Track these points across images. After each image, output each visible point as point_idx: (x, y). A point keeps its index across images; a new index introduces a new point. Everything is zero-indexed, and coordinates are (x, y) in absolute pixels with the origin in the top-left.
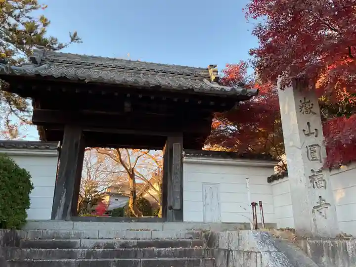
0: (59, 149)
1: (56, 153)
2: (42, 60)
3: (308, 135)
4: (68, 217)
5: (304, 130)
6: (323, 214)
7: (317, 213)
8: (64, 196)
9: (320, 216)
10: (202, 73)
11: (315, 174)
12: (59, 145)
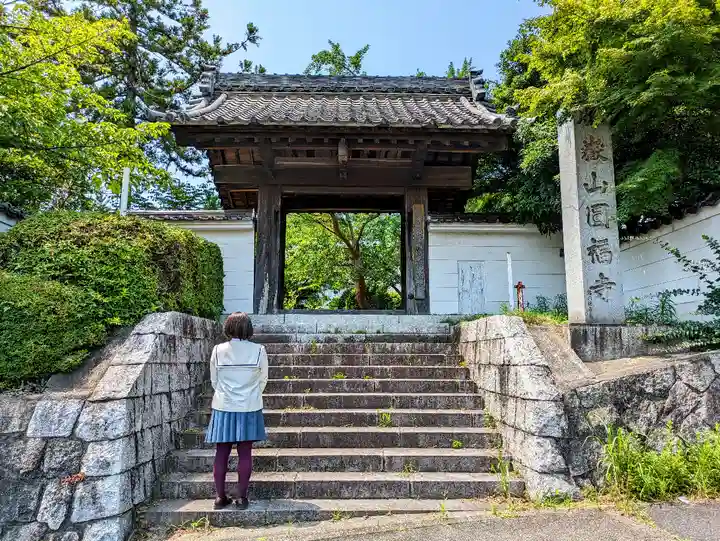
0: (255, 220)
1: (250, 225)
2: (215, 90)
3: (591, 190)
4: (276, 310)
5: (586, 185)
6: (604, 296)
7: (594, 295)
8: (266, 283)
9: (599, 300)
10: (457, 87)
11: (597, 244)
12: (253, 214)
